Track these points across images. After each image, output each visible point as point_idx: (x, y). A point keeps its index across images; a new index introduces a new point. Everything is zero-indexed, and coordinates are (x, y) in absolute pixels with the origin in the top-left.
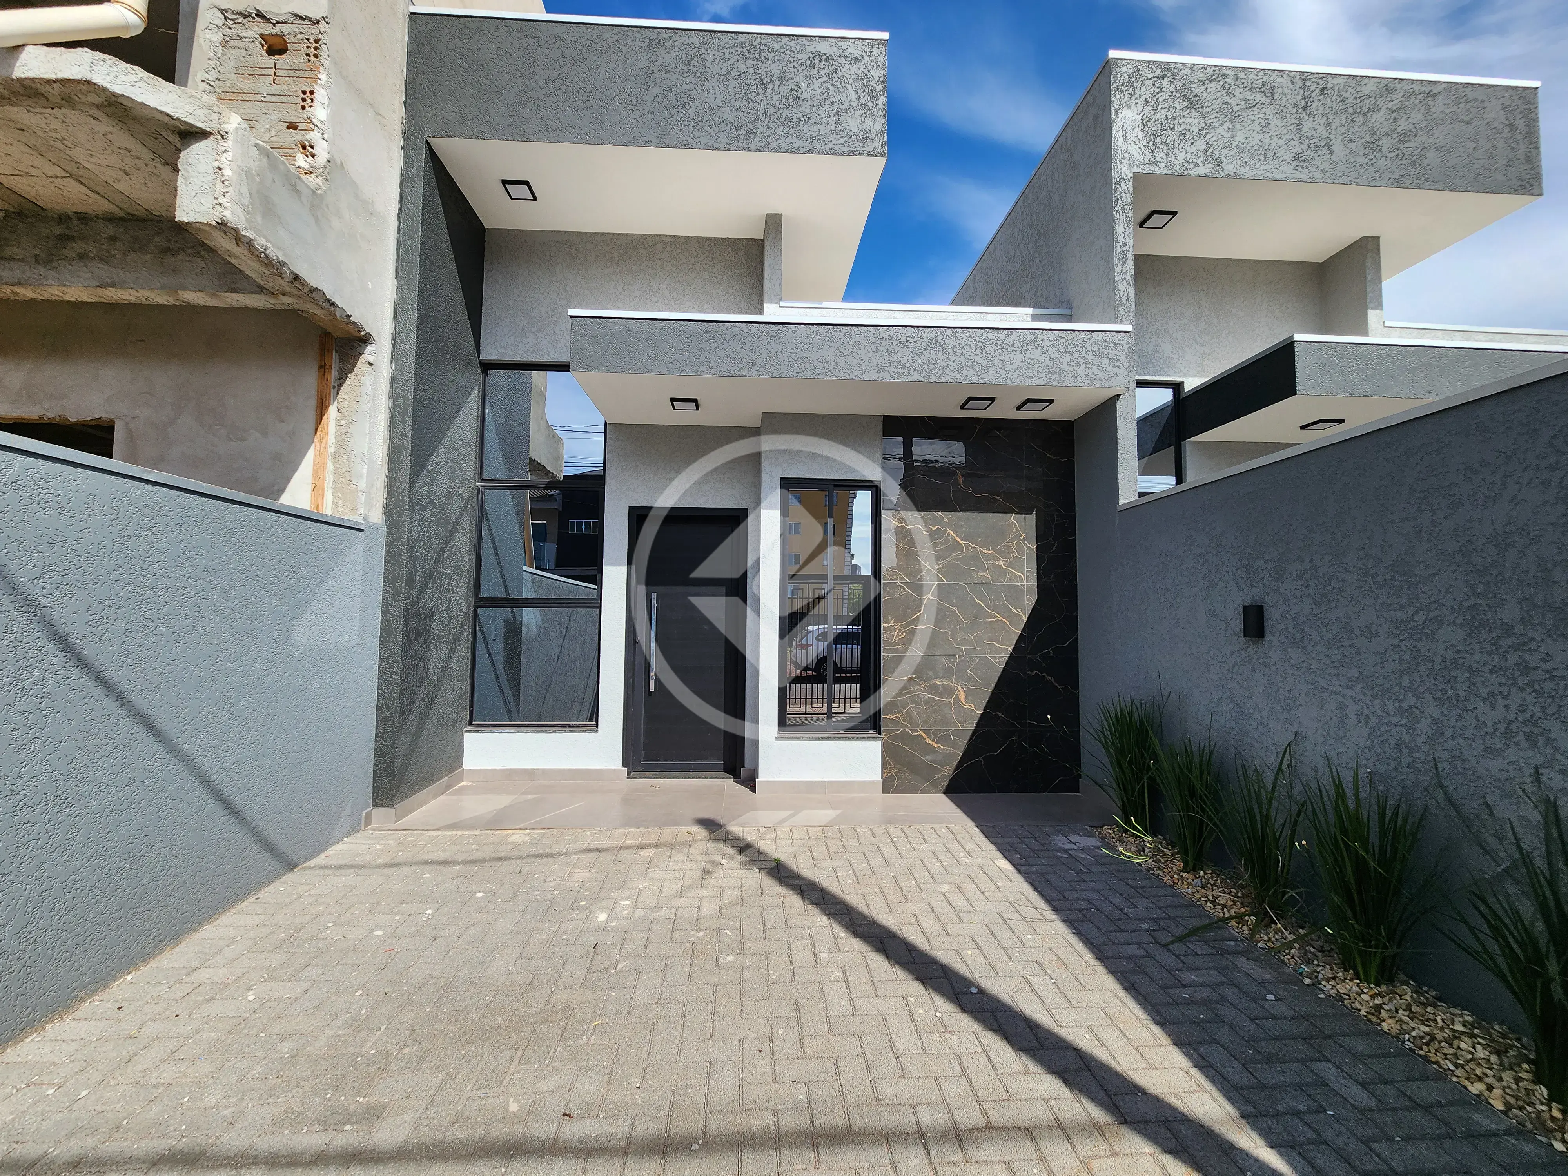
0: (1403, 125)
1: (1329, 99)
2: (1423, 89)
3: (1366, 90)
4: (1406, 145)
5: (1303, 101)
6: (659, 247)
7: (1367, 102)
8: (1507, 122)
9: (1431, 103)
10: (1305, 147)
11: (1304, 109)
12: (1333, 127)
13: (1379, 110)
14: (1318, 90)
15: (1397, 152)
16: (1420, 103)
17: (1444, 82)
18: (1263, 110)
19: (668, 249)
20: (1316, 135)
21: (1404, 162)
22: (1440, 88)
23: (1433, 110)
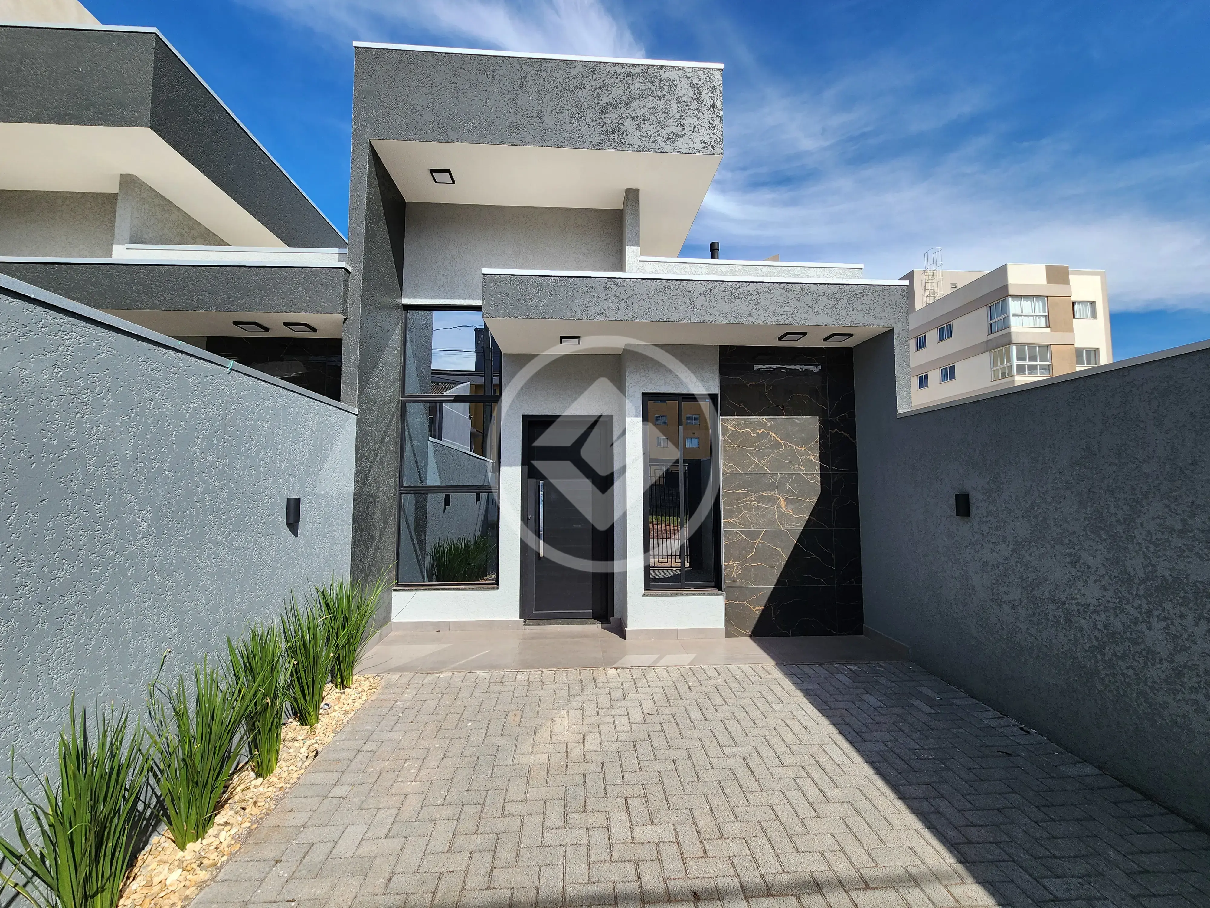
0: (605, 99)
1: (542, 79)
2: (624, 70)
3: (574, 72)
4: (607, 116)
5: (520, 81)
6: (59, 201)
7: (575, 81)
8: (695, 97)
9: (630, 82)
10: (519, 118)
11: (520, 86)
12: (545, 100)
13: (585, 87)
14: (532, 72)
15: (598, 121)
16: (621, 81)
17: (642, 65)
18: (485, 89)
19: (68, 202)
20: (529, 108)
21: (604, 129)
22: (638, 70)
23: (632, 87)
